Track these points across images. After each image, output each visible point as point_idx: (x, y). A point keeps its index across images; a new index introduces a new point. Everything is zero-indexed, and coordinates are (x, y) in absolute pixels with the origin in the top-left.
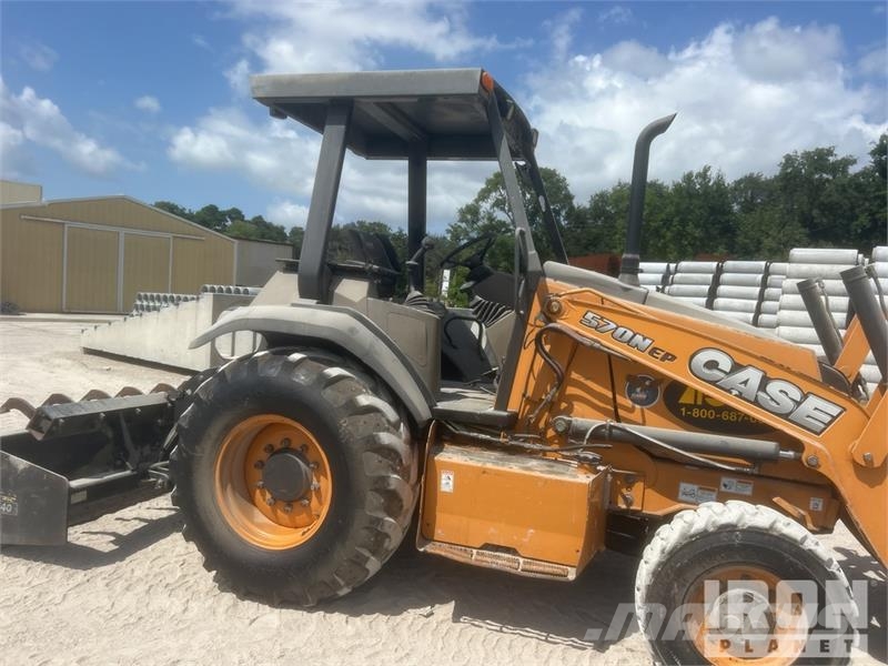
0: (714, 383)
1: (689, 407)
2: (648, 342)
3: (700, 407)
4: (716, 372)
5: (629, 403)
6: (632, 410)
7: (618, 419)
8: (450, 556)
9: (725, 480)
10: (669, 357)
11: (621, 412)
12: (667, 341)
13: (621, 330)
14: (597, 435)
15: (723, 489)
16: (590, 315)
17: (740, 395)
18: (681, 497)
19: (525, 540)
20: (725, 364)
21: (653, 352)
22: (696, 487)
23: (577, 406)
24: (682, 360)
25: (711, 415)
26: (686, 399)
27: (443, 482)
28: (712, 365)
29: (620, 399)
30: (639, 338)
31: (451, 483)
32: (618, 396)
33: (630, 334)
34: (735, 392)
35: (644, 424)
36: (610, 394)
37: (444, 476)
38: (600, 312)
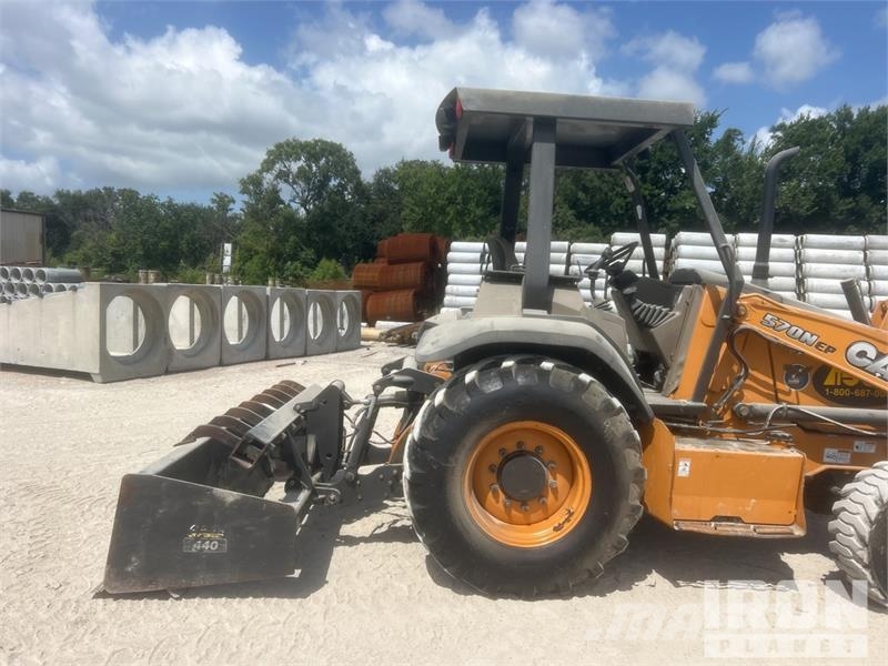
0: (863, 368)
1: (832, 388)
2: (815, 338)
3: (839, 387)
4: (865, 360)
5: (786, 388)
6: (788, 394)
7: (778, 401)
8: (696, 529)
9: (857, 443)
10: (830, 349)
11: (780, 396)
12: (829, 337)
13: (794, 329)
14: (777, 417)
15: (855, 450)
16: (769, 317)
17: (882, 377)
18: (826, 459)
19: (749, 509)
20: (872, 353)
21: (819, 345)
22: (836, 451)
23: (747, 393)
24: (840, 353)
25: (846, 393)
26: (829, 381)
27: (680, 468)
28: (862, 354)
29: (780, 386)
30: (808, 335)
31: (688, 469)
32: (778, 383)
33: (801, 331)
34: (878, 375)
35: (798, 404)
36: (771, 382)
37: (681, 463)
38: (778, 315)
